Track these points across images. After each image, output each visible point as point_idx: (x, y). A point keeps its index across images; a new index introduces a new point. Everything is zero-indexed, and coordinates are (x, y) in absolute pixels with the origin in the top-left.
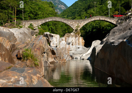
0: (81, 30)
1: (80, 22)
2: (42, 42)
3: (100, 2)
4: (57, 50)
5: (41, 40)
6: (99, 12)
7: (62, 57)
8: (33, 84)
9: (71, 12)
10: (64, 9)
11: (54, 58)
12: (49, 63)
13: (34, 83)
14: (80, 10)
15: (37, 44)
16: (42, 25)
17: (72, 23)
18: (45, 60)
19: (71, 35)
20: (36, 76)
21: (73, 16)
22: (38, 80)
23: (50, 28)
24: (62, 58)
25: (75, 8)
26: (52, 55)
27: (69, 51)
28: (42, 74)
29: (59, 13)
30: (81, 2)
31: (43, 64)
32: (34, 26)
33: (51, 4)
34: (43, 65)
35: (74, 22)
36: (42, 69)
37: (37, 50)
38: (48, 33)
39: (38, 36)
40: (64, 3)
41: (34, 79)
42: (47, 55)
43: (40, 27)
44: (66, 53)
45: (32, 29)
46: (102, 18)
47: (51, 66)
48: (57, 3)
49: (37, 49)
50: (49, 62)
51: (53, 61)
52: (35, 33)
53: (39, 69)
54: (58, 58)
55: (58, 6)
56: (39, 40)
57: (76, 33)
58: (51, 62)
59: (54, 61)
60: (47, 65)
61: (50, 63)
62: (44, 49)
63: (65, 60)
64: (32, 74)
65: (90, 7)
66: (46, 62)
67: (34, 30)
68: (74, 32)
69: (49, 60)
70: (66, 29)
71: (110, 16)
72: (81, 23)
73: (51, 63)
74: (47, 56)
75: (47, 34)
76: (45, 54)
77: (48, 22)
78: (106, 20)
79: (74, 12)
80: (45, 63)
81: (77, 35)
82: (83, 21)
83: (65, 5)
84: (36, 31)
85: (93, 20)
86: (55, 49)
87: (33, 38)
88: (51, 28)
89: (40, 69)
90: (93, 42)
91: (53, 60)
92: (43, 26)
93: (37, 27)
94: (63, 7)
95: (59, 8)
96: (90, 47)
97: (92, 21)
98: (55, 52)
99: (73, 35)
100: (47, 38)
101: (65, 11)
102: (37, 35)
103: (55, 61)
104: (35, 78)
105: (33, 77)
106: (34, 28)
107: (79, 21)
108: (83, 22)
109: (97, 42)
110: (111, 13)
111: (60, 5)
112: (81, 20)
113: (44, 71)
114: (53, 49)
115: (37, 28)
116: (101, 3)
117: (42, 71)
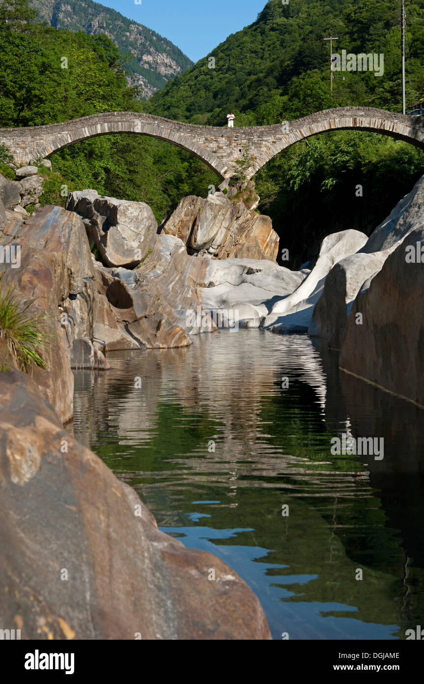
0: (258, 177)
1: (255, 139)
2: (59, 243)
3: (356, 36)
4: (137, 281)
5: (54, 227)
6: (350, 86)
7: (166, 317)
8: (15, 480)
9: (207, 88)
10: (171, 71)
11: (122, 325)
12: (100, 353)
13: (18, 473)
14: (253, 77)
15: (34, 250)
16: (61, 152)
17: (213, 145)
18: (79, 334)
19: (211, 205)
20: (28, 428)
21: (218, 110)
22: (43, 455)
23: (98, 169)
24: (169, 323)
25: (229, 69)
26: (113, 308)
27: (199, 289)
28: (64, 413)
29: (148, 92)
30: (259, 37)
31: (67, 356)
32: (18, 160)
33: (107, 44)
34: (67, 364)
35: (223, 141)
36: (64, 383)
37: (35, 281)
38: (92, 195)
39: (37, 211)
40: (169, 43)
41: (22, 452)
42: (85, 309)
43: (48, 164)
44: (185, 299)
45: (7, 176)
46: (367, 116)
47: (108, 366)
48: (133, 45)
49: (35, 273)
50: (96, 347)
51: (119, 342)
52: (22, 196)
53: (46, 385)
54: (145, 323)
55: (140, 60)
56: (45, 227)
57: (237, 196)
58: (112, 344)
59: (122, 341)
60: (87, 360)
61: (104, 352)
62: (71, 274)
63: (182, 337)
64: (8, 420)
65: (304, 65)
66: (82, 347)
67: (19, 178)
68: (225, 192)
69: (96, 335)
70: (184, 175)
71: (408, 108)
72: (258, 145)
73: (110, 350)
74: (85, 316)
75: (84, 201)
76: (77, 304)
77: (87, 138)
78: (388, 126)
79: (222, 91)
80: (74, 350)
81: (241, 205)
82: (269, 133)
83: (176, 54)
84: (27, 186)
85: (321, 126)
86: (130, 276)
87: (15, 219)
88: (107, 170)
89: (51, 383)
90: (328, 241)
91: (118, 334)
92: (64, 158)
93: (35, 164)
94: (166, 65)
95: (146, 66)
96: (311, 267)
97: (316, 131)
98: (131, 292)
99: (221, 207)
100: (87, 221)
101: (176, 82)
102: (33, 204)
103: (130, 338)
104: (27, 445)
105: (11, 436)
106: (20, 172)
107: (251, 134)
108: (271, 139)
109: (344, 241)
110: (414, 93)
111: (150, 53)
112: (261, 129)
113: (71, 395)
114: (117, 275)
115: (34, 169)
116: (359, 43)
117: (63, 397)
